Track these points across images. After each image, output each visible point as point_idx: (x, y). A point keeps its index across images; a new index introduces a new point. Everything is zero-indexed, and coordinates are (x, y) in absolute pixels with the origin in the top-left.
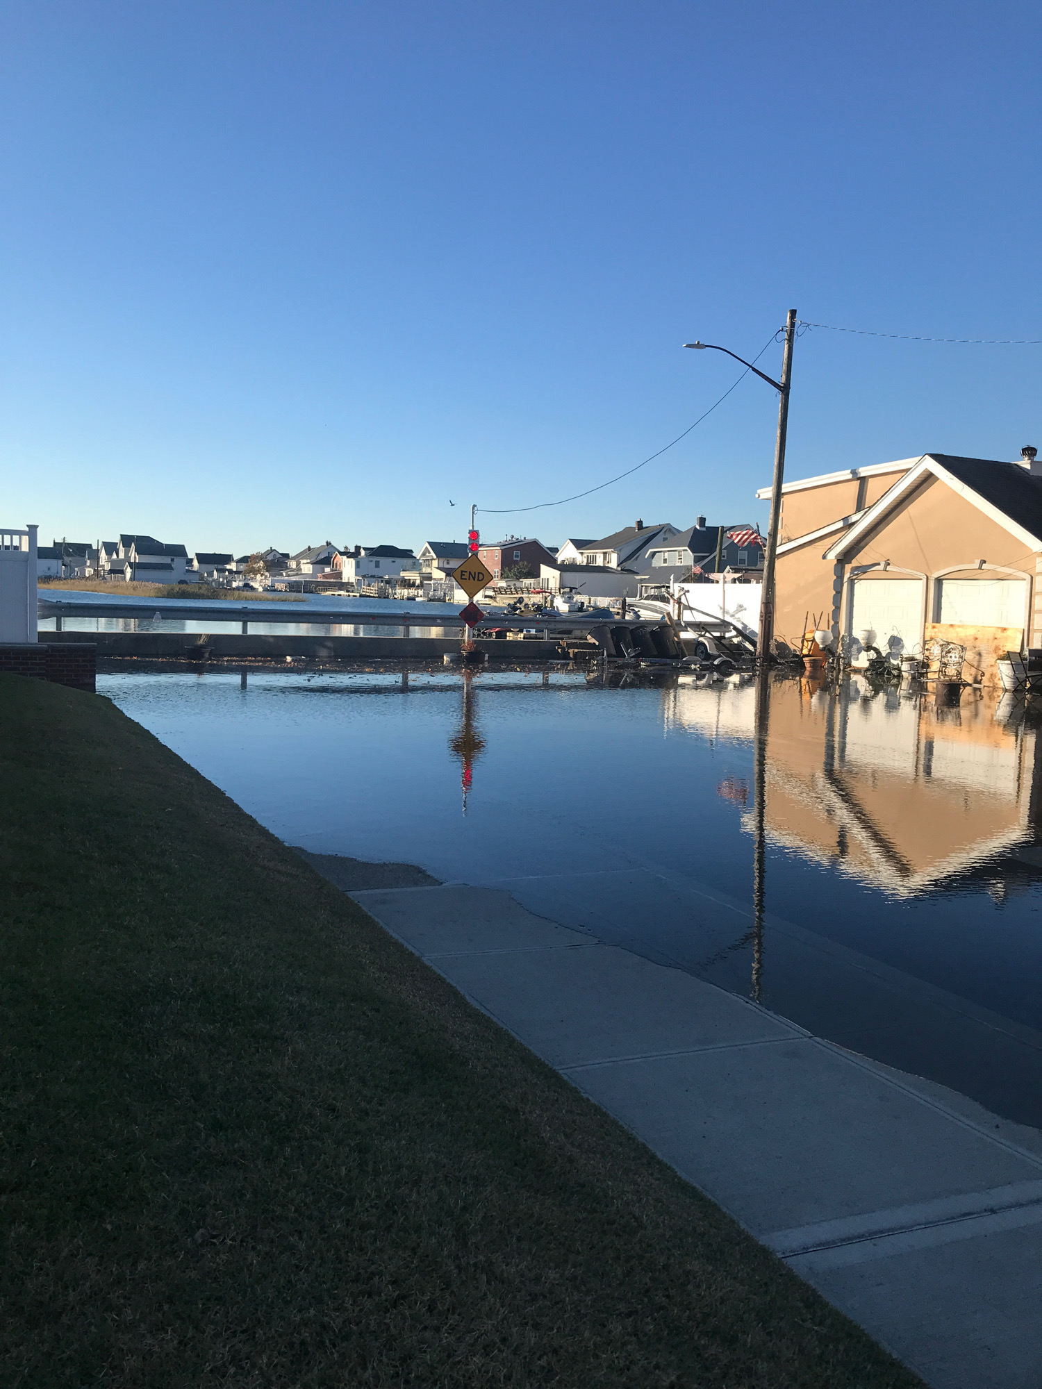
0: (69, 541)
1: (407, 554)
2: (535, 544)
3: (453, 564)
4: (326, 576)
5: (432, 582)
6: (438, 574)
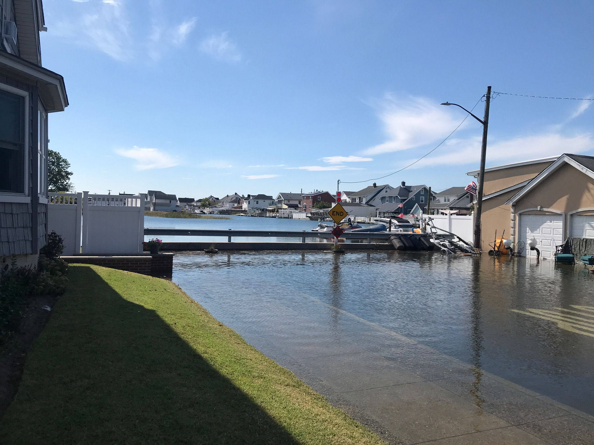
1: (270, 198)
2: (327, 194)
3: (291, 202)
4: (235, 208)
5: (282, 210)
6: (285, 207)
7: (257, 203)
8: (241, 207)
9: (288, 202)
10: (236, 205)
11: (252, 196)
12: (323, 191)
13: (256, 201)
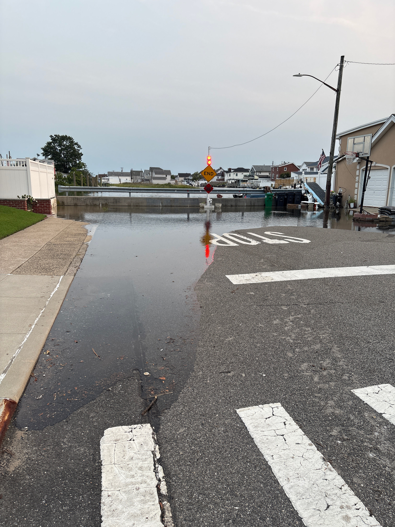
0: (134, 170)
1: (247, 170)
2: (293, 164)
3: (263, 174)
4: (218, 180)
5: (254, 180)
6: (256, 177)
7: (237, 175)
8: (224, 180)
9: (259, 173)
10: (220, 177)
11: (233, 169)
12: (289, 163)
13: (236, 173)
